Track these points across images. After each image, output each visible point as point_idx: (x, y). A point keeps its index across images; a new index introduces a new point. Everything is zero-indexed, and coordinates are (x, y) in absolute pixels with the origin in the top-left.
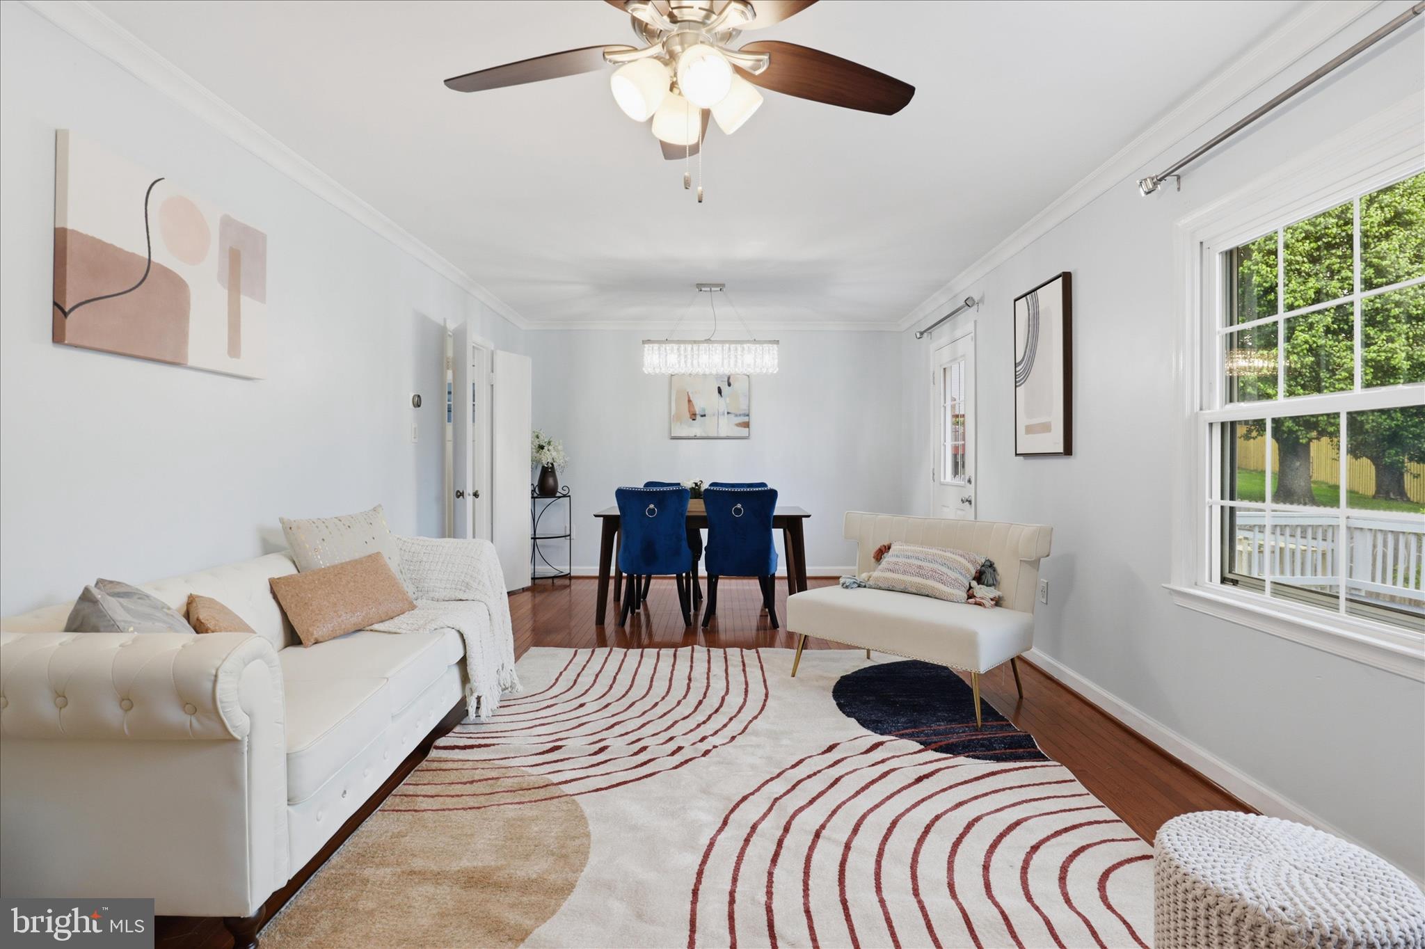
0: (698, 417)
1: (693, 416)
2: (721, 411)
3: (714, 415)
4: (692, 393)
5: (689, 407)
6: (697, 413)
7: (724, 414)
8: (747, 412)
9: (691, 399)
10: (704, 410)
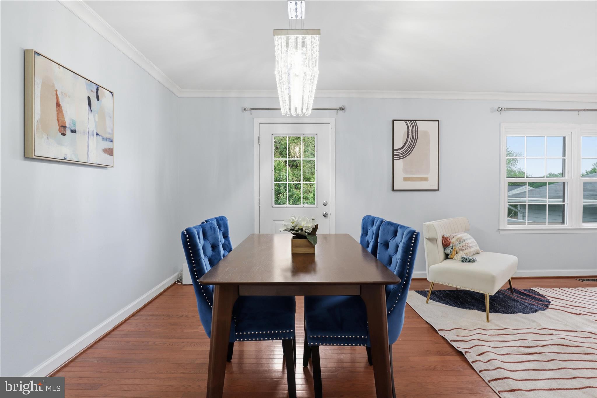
0: (68, 132)
1: (63, 129)
2: (91, 129)
3: (84, 133)
4: (62, 93)
5: (58, 114)
6: (67, 125)
7: (93, 135)
8: (110, 136)
9: (61, 103)
10: (74, 124)
